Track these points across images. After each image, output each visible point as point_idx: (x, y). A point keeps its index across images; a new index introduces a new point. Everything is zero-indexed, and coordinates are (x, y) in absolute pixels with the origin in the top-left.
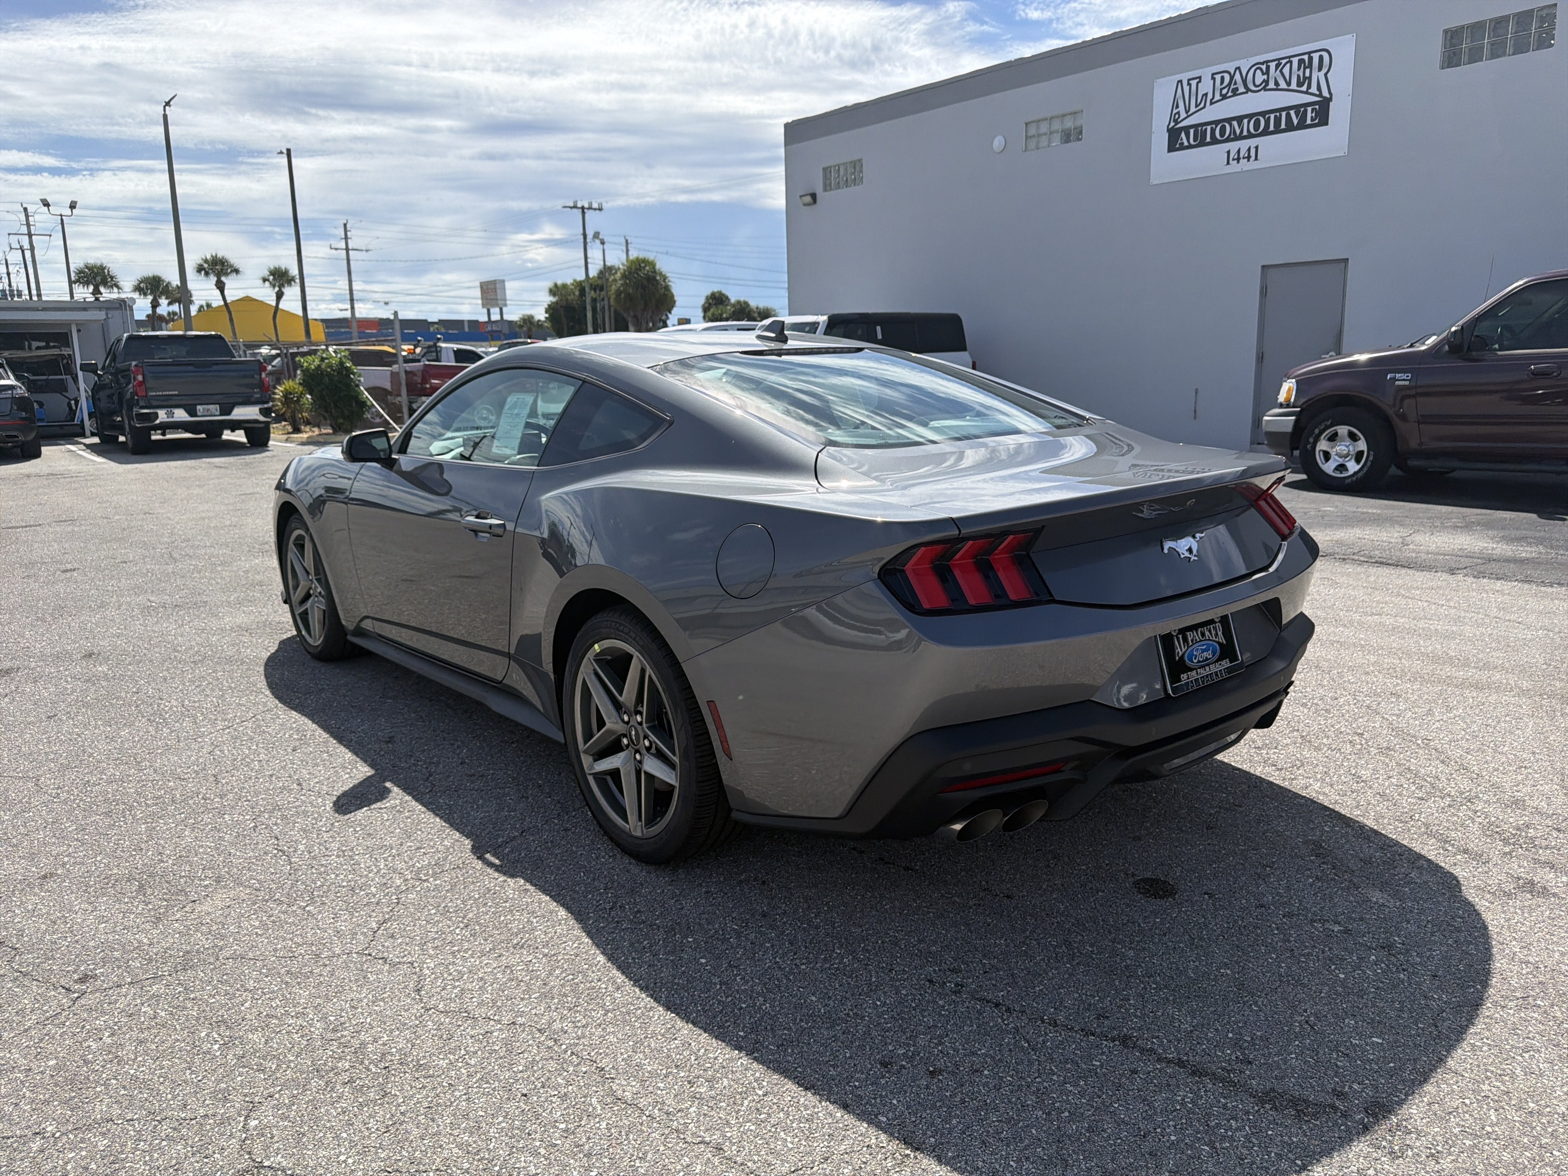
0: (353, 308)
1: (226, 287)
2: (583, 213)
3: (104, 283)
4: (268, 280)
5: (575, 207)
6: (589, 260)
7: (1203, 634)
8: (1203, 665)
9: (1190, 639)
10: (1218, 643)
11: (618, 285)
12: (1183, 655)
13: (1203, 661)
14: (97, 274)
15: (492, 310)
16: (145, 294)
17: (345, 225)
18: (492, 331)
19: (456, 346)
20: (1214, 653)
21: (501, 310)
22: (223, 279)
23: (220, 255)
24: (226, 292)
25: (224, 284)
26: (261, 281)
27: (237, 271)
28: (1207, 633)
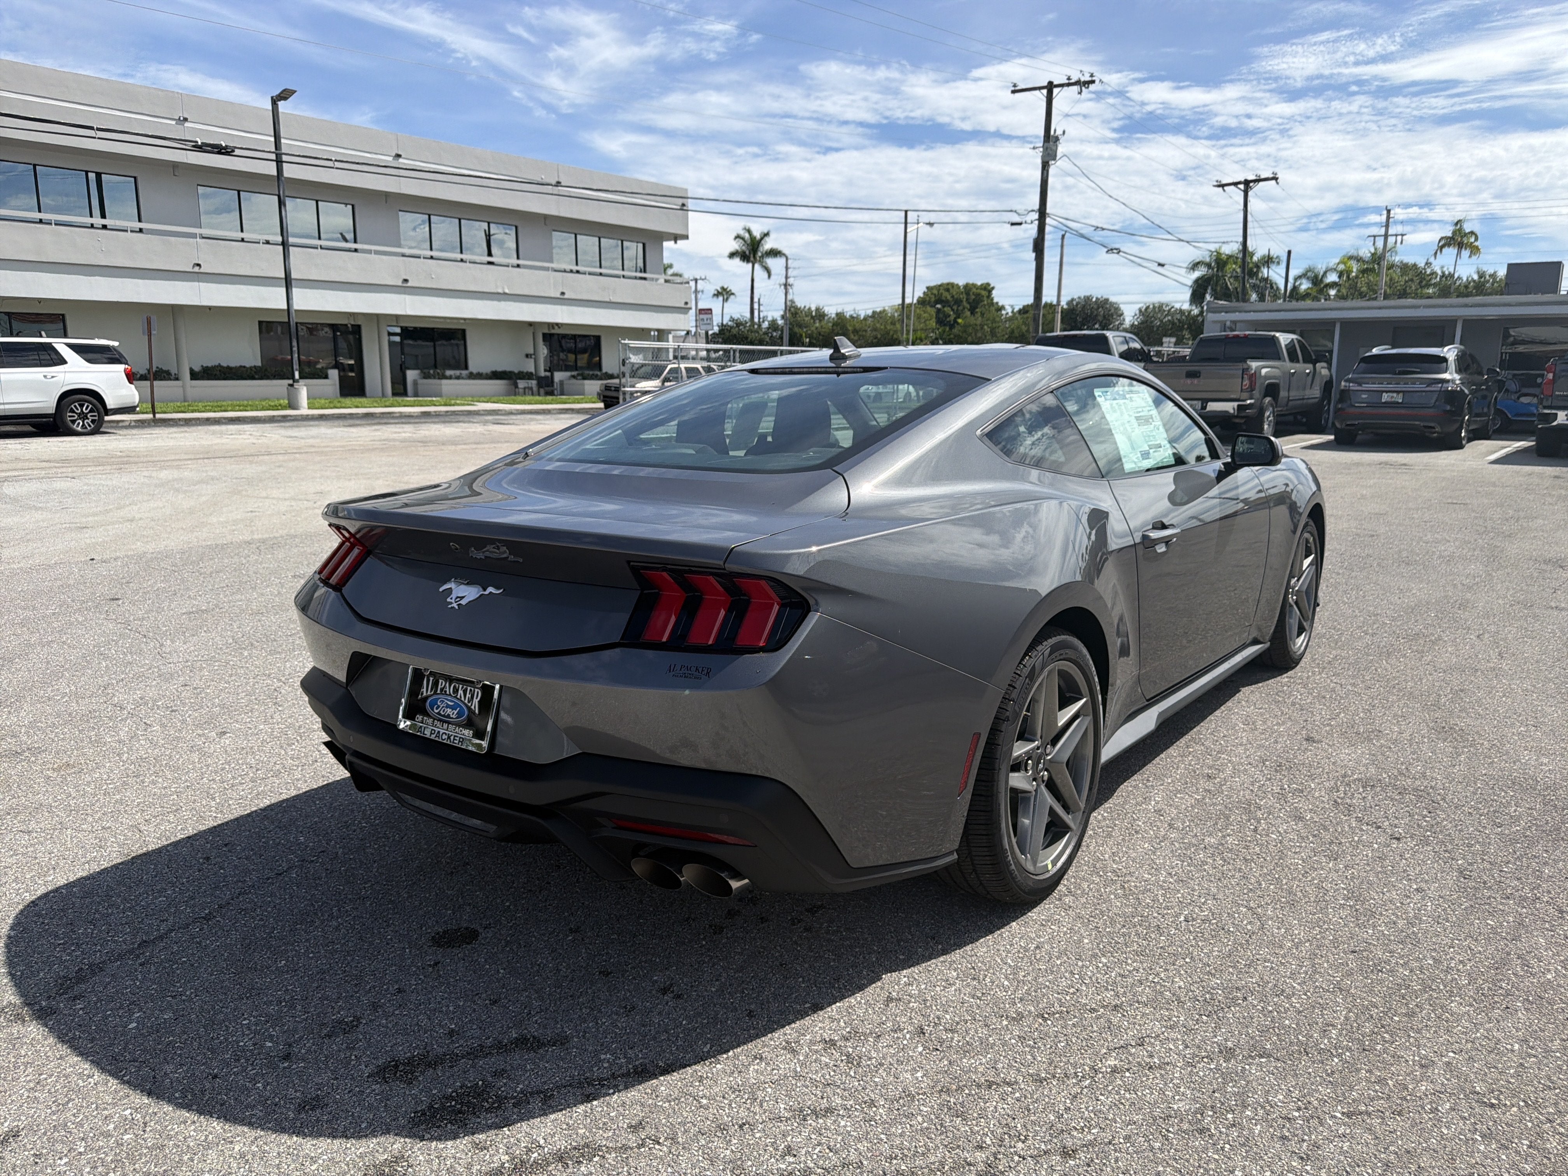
7: (456, 690)
8: (445, 720)
9: (439, 687)
10: (469, 708)
12: (427, 698)
13: (444, 716)
20: (460, 715)
28: (461, 692)
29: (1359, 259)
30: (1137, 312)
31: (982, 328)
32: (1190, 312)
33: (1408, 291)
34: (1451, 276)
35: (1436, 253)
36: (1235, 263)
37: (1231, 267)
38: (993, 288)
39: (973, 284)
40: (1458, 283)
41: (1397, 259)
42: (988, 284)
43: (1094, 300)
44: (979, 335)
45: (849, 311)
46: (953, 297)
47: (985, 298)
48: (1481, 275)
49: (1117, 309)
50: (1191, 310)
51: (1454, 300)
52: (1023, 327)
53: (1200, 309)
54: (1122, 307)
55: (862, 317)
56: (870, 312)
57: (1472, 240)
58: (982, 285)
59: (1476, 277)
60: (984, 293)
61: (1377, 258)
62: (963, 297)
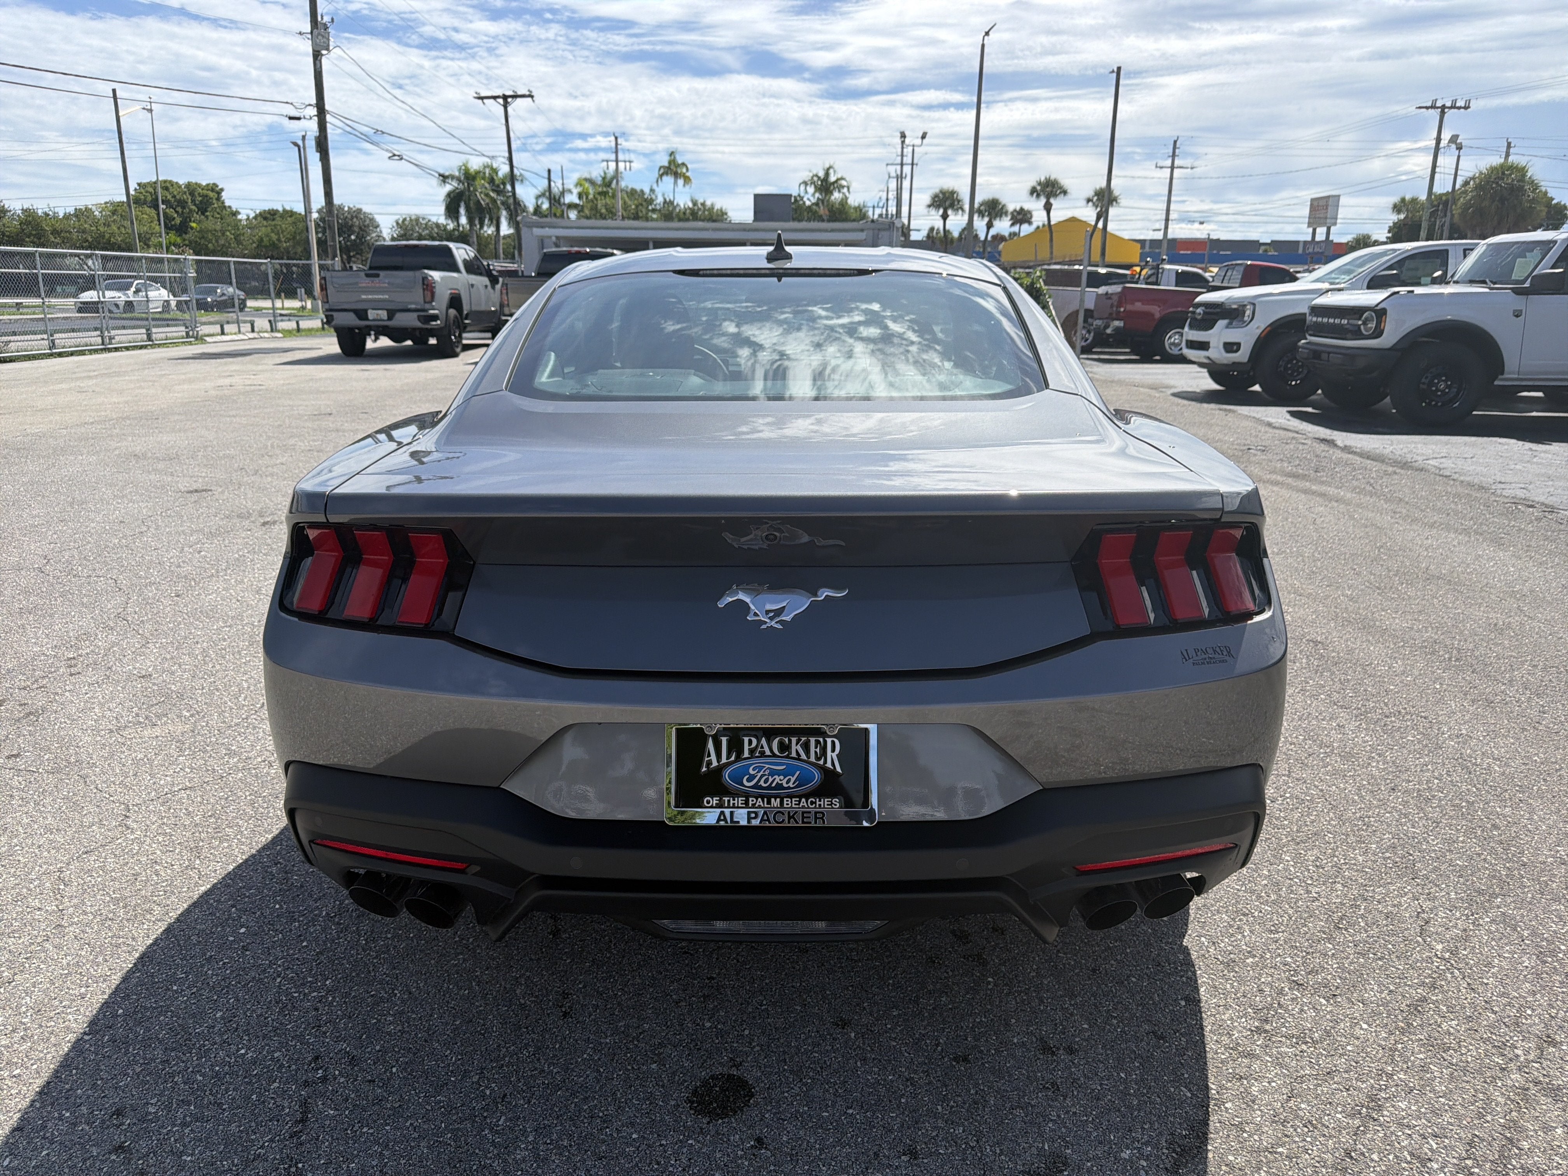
0: (1166, 228)
1: (1053, 207)
2: (1443, 113)
3: (952, 206)
4: (1092, 200)
5: (1433, 107)
6: (1437, 170)
11: (1468, 198)
14: (947, 199)
15: (1319, 230)
16: (983, 216)
17: (1175, 142)
18: (1314, 253)
19: (1180, 268)
21: (1329, 229)
22: (1052, 200)
23: (1052, 178)
24: (1052, 213)
25: (1051, 205)
26: (1085, 202)
27: (1065, 192)
29: (591, 182)
30: (395, 224)
31: (223, 234)
32: (445, 226)
33: (640, 214)
34: (671, 203)
35: (657, 181)
36: (484, 178)
37: (480, 182)
38: (222, 190)
39: (196, 184)
40: (677, 210)
41: (623, 184)
42: (215, 185)
43: (346, 209)
44: (222, 242)
45: (40, 207)
46: (174, 197)
47: (214, 201)
48: (695, 203)
49: (372, 220)
50: (447, 224)
51: (675, 224)
52: (273, 235)
53: (456, 224)
54: (378, 218)
55: (61, 215)
56: (71, 210)
57: (684, 170)
58: (208, 185)
59: (691, 205)
60: (211, 194)
61: (607, 182)
62: (187, 197)
